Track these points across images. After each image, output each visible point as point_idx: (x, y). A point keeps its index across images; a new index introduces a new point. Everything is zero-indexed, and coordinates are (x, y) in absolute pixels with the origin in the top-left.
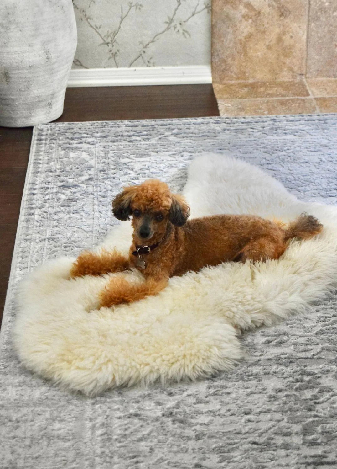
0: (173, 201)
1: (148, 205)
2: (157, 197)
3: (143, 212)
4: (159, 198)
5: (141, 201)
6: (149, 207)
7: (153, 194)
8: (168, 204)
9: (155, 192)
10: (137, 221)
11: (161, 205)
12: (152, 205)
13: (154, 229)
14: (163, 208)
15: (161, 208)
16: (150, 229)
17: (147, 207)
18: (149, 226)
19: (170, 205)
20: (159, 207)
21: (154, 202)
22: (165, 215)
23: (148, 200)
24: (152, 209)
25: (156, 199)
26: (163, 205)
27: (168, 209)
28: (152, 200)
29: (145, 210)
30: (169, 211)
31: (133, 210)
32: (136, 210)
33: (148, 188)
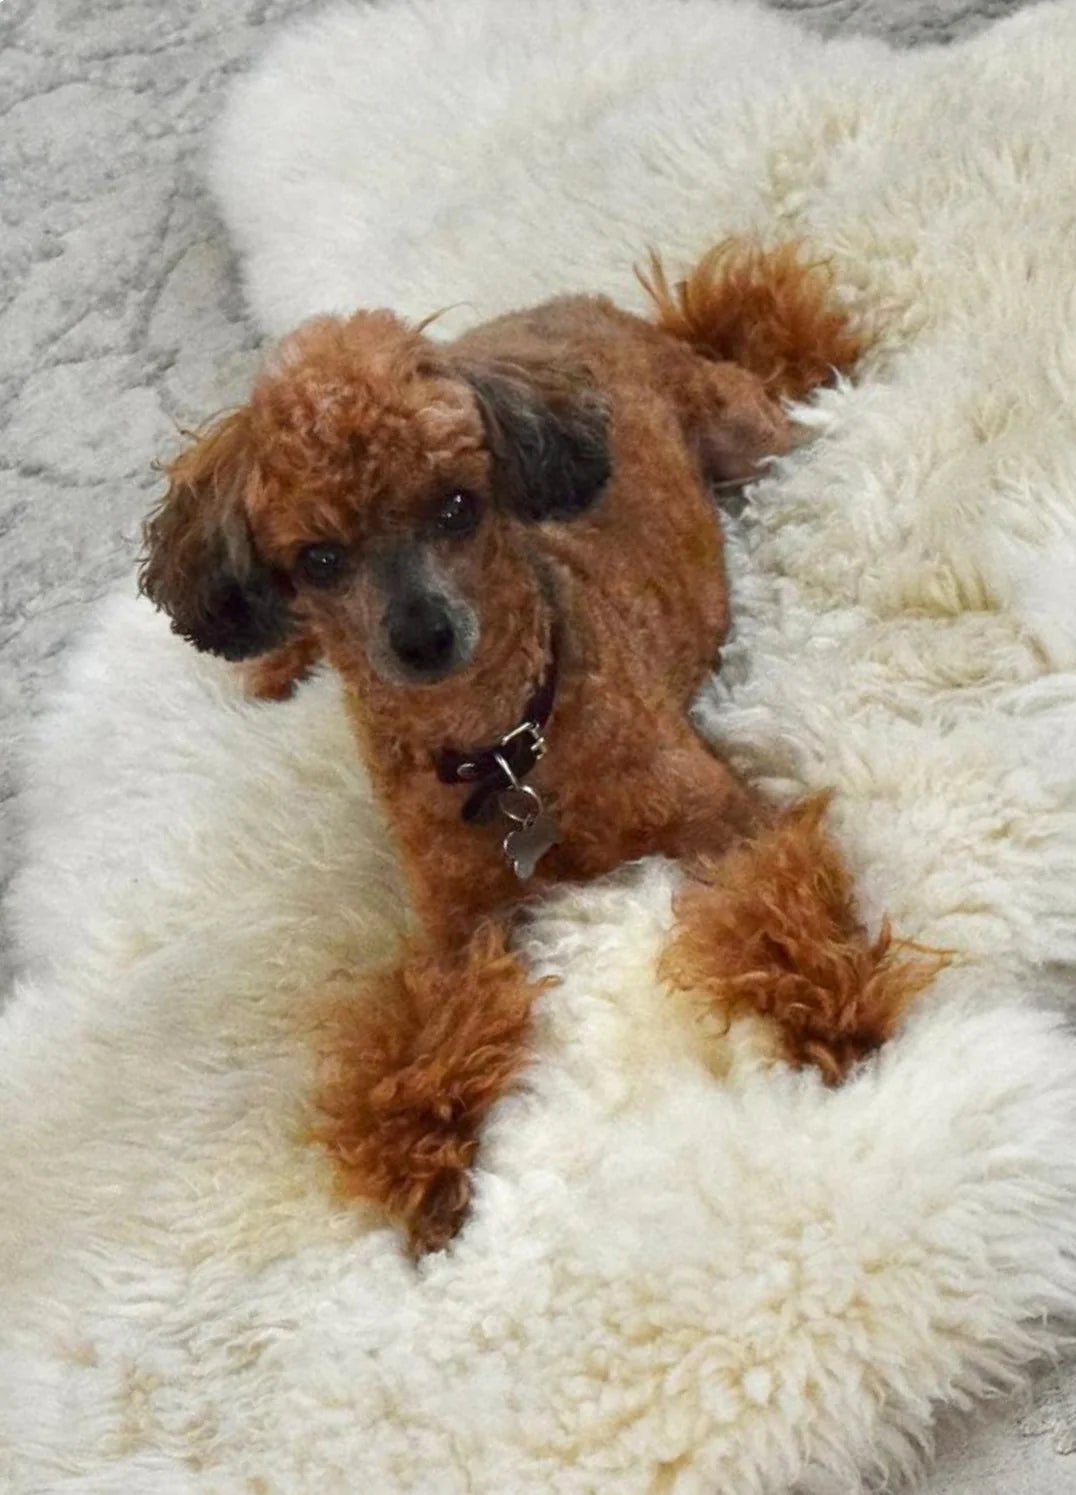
0: (472, 381)
1: (351, 487)
2: (374, 413)
3: (346, 537)
4: (388, 410)
5: (306, 484)
6: (367, 492)
7: (347, 404)
8: (460, 413)
9: (347, 391)
10: (349, 605)
11: (423, 445)
12: (376, 474)
13: (467, 591)
14: (445, 454)
15: (430, 456)
16: (441, 600)
17: (351, 498)
18: (430, 588)
19: (466, 411)
20: (420, 456)
21: (374, 448)
22: (480, 482)
23: (338, 461)
24: (386, 492)
25: (380, 425)
26: (432, 430)
27: (468, 441)
28: (357, 444)
29: (351, 518)
30: (486, 445)
31: (288, 562)
32: (303, 551)
33: (300, 391)
